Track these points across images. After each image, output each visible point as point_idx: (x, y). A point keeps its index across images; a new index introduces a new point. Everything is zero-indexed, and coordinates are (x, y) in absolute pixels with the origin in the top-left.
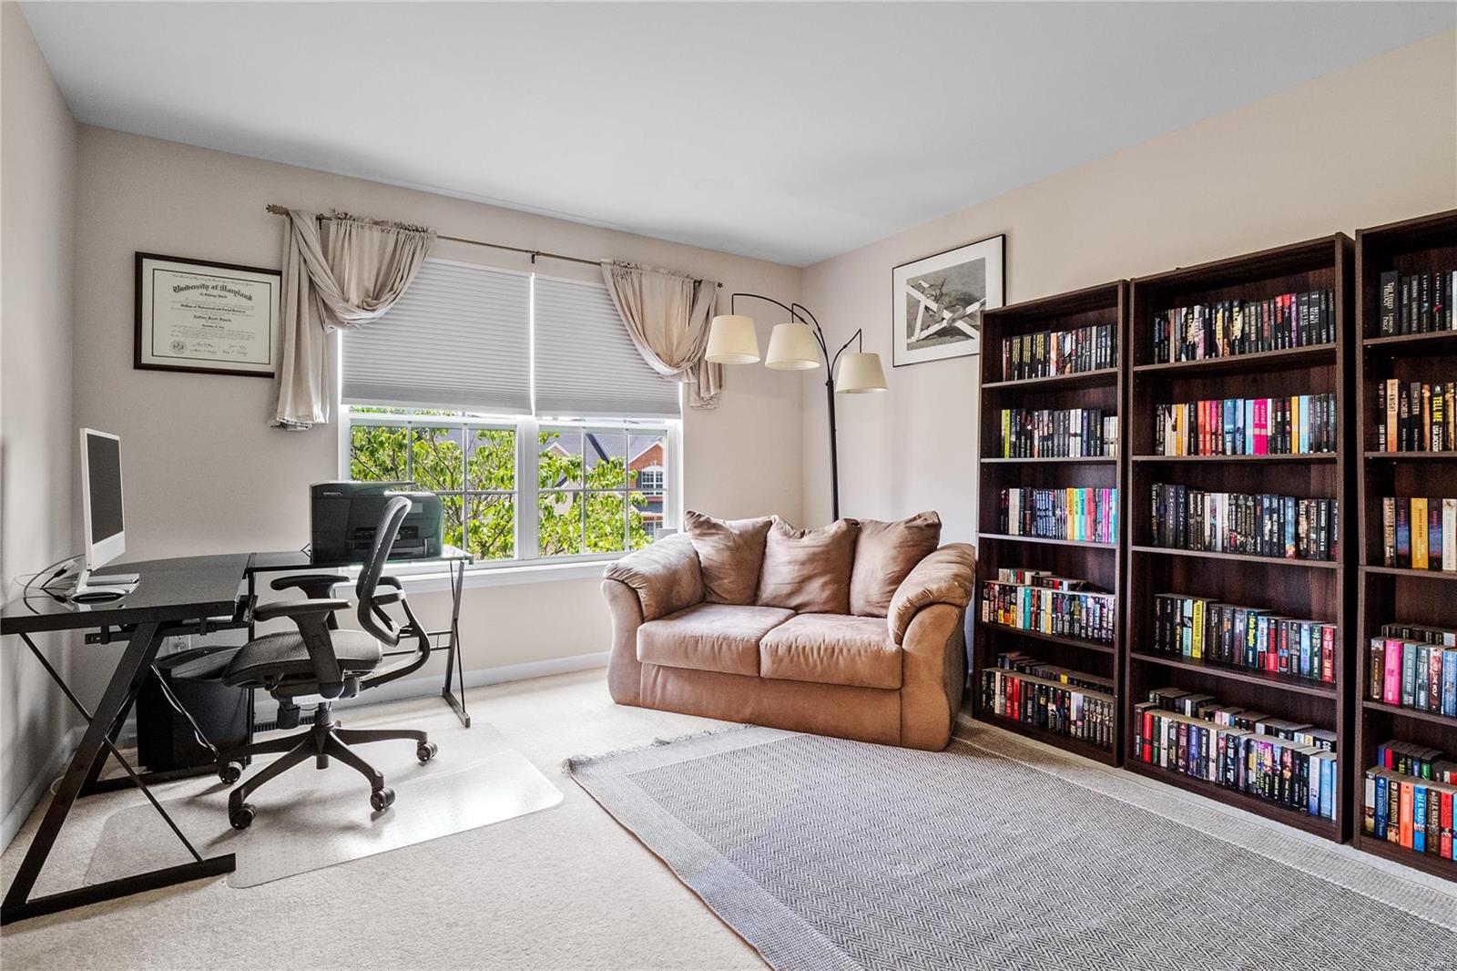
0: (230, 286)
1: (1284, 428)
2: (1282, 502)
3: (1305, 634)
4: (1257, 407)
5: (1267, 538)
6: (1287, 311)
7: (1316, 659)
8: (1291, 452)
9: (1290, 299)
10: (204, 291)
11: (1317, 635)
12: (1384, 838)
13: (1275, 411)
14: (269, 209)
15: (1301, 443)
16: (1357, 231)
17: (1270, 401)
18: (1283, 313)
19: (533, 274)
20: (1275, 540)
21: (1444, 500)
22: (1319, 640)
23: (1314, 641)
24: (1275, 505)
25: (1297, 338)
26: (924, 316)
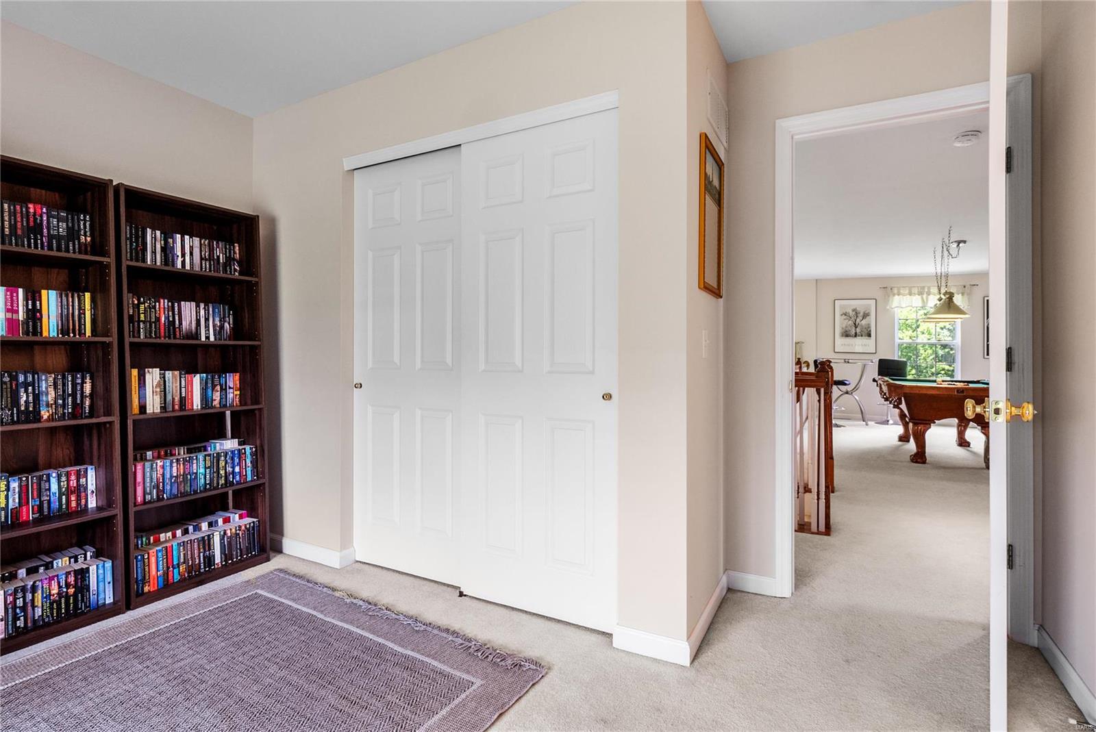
1: (34, 315)
2: (36, 376)
3: (54, 481)
4: (8, 293)
5: (23, 408)
6: (39, 218)
7: (64, 497)
8: (41, 335)
9: (42, 209)
11: (64, 479)
12: (143, 593)
13: (26, 299)
15: (50, 327)
17: (21, 291)
18: (35, 219)
20: (31, 409)
21: (146, 370)
22: (66, 482)
23: (62, 484)
24: (30, 379)
25: (48, 243)
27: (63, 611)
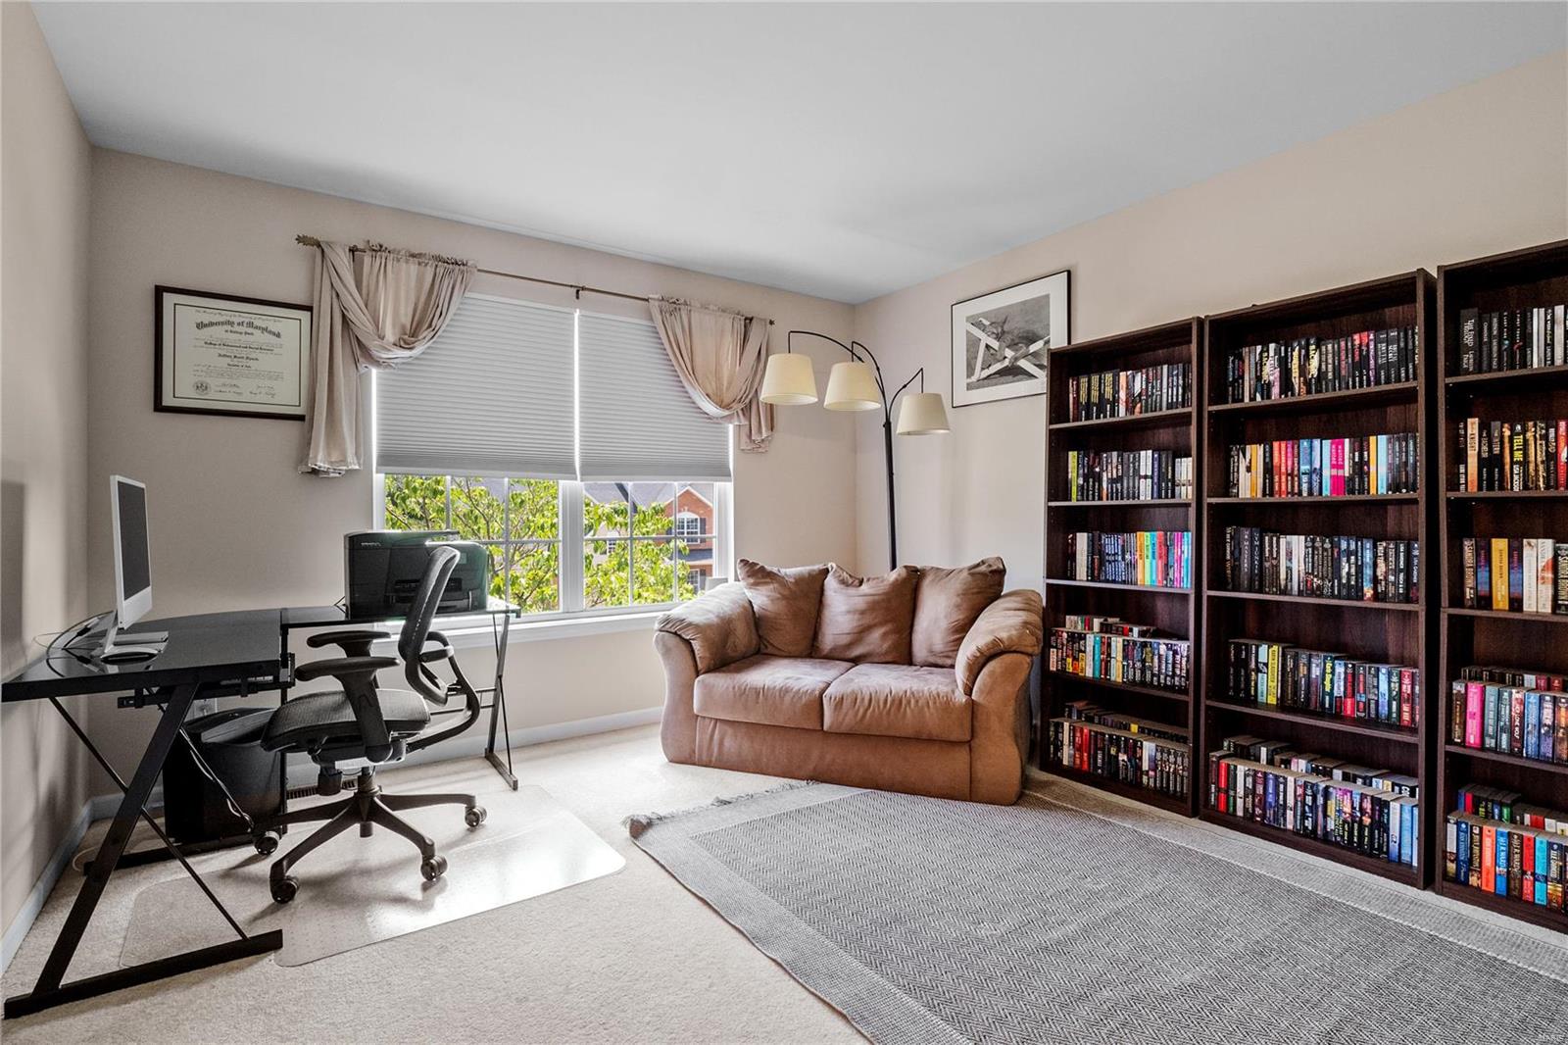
0: (257, 323)
1: (1361, 468)
2: (1359, 543)
3: (1383, 678)
4: (1334, 447)
5: (1344, 581)
6: (1364, 348)
7: (1394, 703)
8: (1369, 493)
9: (1369, 336)
10: (229, 328)
11: (1395, 679)
12: (1466, 883)
13: (1352, 451)
14: (299, 239)
15: (1379, 482)
16: (1438, 267)
17: (1347, 441)
18: (1361, 351)
19: (578, 310)
20: (1353, 583)
21: (1525, 541)
22: (1397, 685)
23: (1392, 684)
24: (1353, 547)
25: (1375, 377)
26: (984, 354)
27: (1355, 840)
